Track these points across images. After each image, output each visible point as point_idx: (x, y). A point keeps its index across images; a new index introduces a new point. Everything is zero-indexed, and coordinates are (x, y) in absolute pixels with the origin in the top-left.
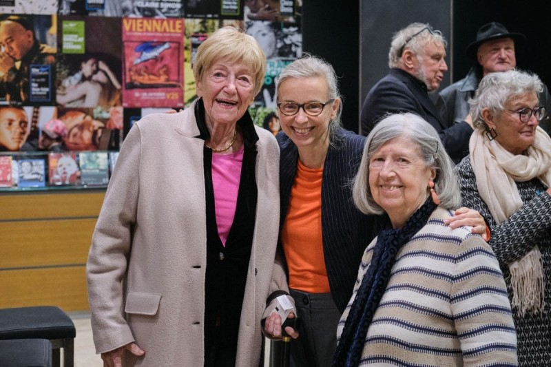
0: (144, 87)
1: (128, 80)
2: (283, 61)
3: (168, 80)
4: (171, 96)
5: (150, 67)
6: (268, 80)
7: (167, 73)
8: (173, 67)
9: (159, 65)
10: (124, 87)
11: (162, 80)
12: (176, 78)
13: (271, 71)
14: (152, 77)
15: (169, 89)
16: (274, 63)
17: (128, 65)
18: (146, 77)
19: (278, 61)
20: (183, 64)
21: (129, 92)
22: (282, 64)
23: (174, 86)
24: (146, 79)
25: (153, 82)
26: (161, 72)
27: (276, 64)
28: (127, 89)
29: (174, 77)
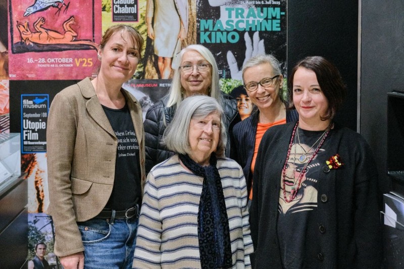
0: (40, 49)
1: (16, 40)
2: (256, 6)
3: (76, 38)
4: (82, 62)
5: (48, 19)
6: (233, 37)
7: (75, 28)
8: (85, 19)
9: (64, 16)
10: (10, 51)
11: (68, 38)
12: (89, 35)
13: (238, 22)
14: (52, 34)
15: (79, 52)
16: (243, 11)
17: (15, 17)
18: (44, 35)
19: (249, 7)
20: (101, 15)
21: (18, 56)
22: (256, 11)
23: (87, 48)
24: (43, 38)
25: (53, 42)
26: (67, 27)
27: (246, 11)
28: (13, 53)
29: (86, 33)
